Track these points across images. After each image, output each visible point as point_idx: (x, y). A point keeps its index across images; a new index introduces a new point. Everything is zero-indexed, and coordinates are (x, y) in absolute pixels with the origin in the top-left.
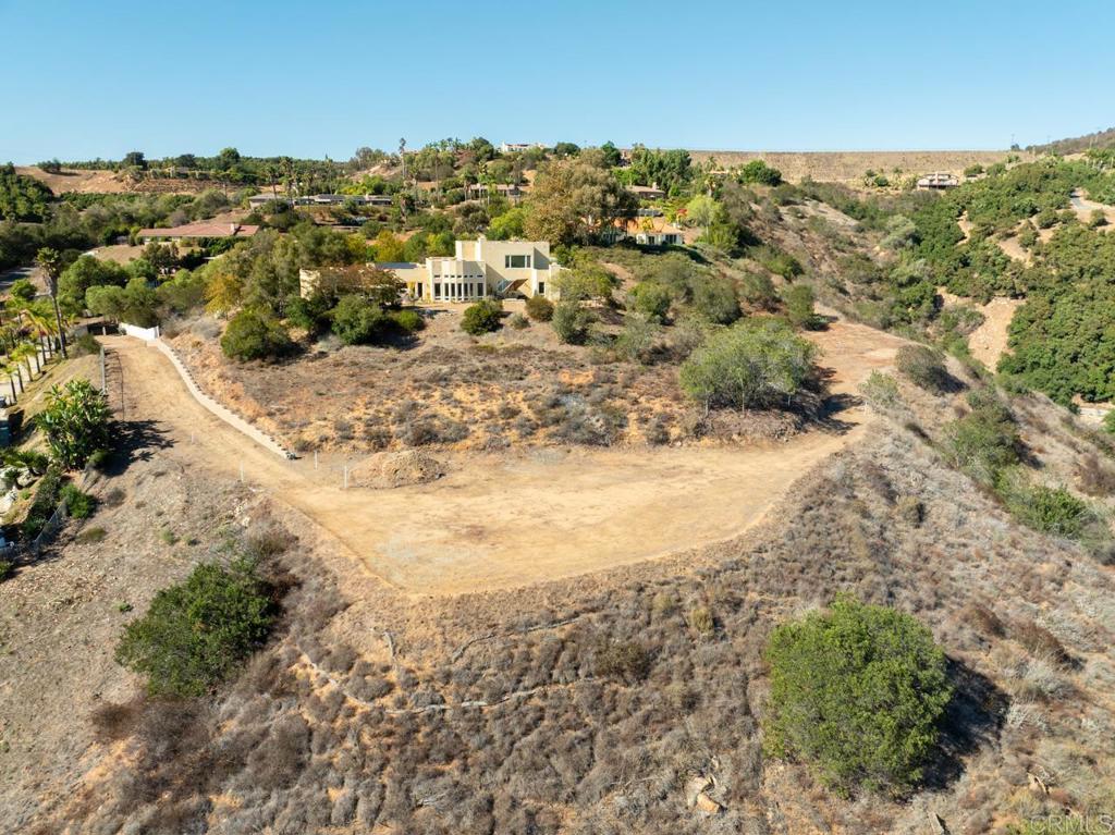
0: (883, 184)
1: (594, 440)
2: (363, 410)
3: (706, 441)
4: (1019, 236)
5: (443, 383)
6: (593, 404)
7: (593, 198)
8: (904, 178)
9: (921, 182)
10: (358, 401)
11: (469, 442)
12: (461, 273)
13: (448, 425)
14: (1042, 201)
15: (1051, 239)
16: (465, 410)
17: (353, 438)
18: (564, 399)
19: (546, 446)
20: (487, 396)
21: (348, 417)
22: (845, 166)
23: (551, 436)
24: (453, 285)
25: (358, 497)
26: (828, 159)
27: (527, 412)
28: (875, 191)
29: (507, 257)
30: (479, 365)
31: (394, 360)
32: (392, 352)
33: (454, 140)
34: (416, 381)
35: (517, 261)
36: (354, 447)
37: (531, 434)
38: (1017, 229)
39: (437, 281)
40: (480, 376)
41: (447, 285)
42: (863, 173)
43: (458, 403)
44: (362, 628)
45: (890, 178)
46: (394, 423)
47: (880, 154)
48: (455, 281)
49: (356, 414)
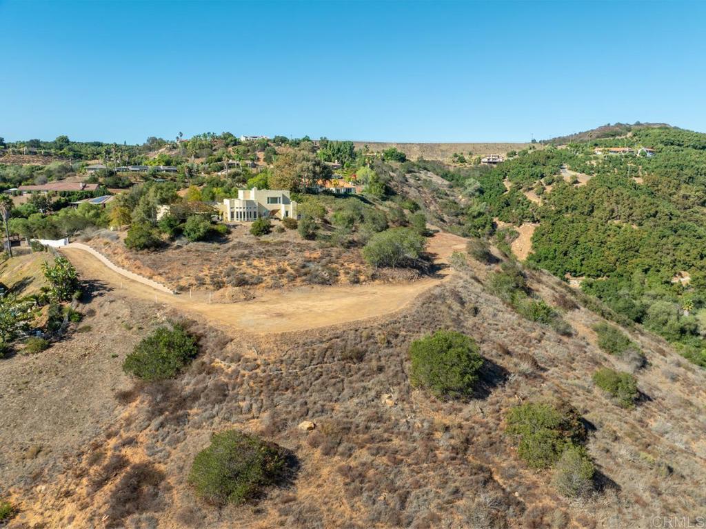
0: (462, 160)
1: (324, 282)
2: (208, 271)
3: (377, 281)
4: (535, 189)
5: (247, 258)
6: (322, 266)
7: (308, 168)
8: (474, 158)
9: (483, 160)
10: (204, 267)
11: (263, 285)
12: (245, 206)
13: (252, 277)
14: (546, 171)
15: (551, 191)
16: (259, 270)
17: (205, 284)
18: (308, 264)
19: (301, 285)
20: (269, 264)
21: (201, 275)
22: (442, 151)
23: (303, 281)
24: (241, 213)
25: (217, 306)
26: (431, 147)
27: (290, 270)
28: (458, 165)
29: (268, 198)
30: (264, 250)
31: (218, 249)
32: (216, 245)
33: (212, 133)
34: (232, 258)
35: (274, 200)
36: (207, 288)
37: (294, 280)
38: (534, 185)
39: (232, 210)
40: (264, 255)
41: (237, 212)
42: (452, 155)
43: (255, 267)
44: (241, 347)
45: (467, 158)
46: (225, 277)
47: (460, 144)
48: (242, 210)
49: (205, 273)
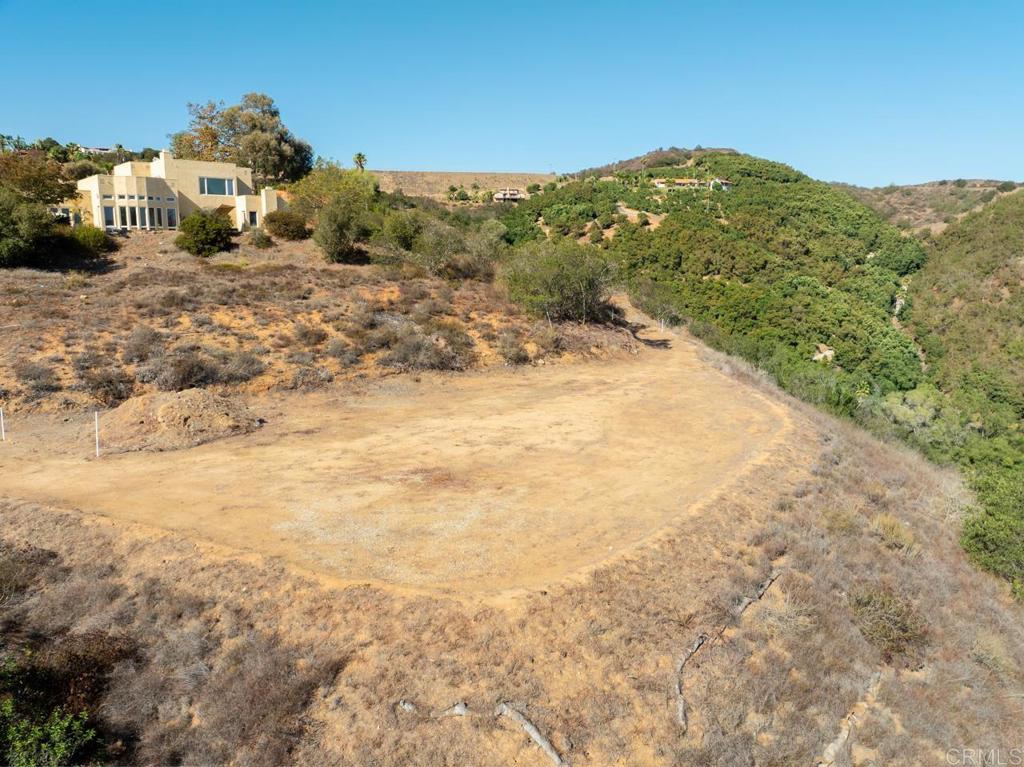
0: (464, 198)
1: (443, 365)
2: (62, 348)
3: (567, 356)
4: (589, 234)
5: (190, 306)
6: (419, 322)
7: (268, 145)
8: (480, 193)
9: (496, 196)
10: (47, 336)
11: (268, 379)
12: (145, 193)
13: (225, 359)
14: (598, 207)
15: (615, 236)
16: (241, 338)
17: (59, 389)
18: (378, 318)
19: (384, 376)
20: (268, 320)
21: (37, 358)
22: (428, 183)
23: (386, 363)
24: (133, 210)
26: (412, 177)
27: (336, 336)
28: (459, 203)
29: (202, 180)
30: (236, 285)
31: (86, 285)
32: (73, 276)
33: (15, 138)
34: (140, 306)
35: (216, 186)
36: (67, 404)
37: (357, 362)
38: (586, 230)
39: (108, 202)
40: (242, 296)
41: (123, 210)
42: (446, 188)
43: (226, 330)
45: (470, 193)
46: (129, 361)
47: (455, 174)
48: (135, 203)
49: (50, 354)
